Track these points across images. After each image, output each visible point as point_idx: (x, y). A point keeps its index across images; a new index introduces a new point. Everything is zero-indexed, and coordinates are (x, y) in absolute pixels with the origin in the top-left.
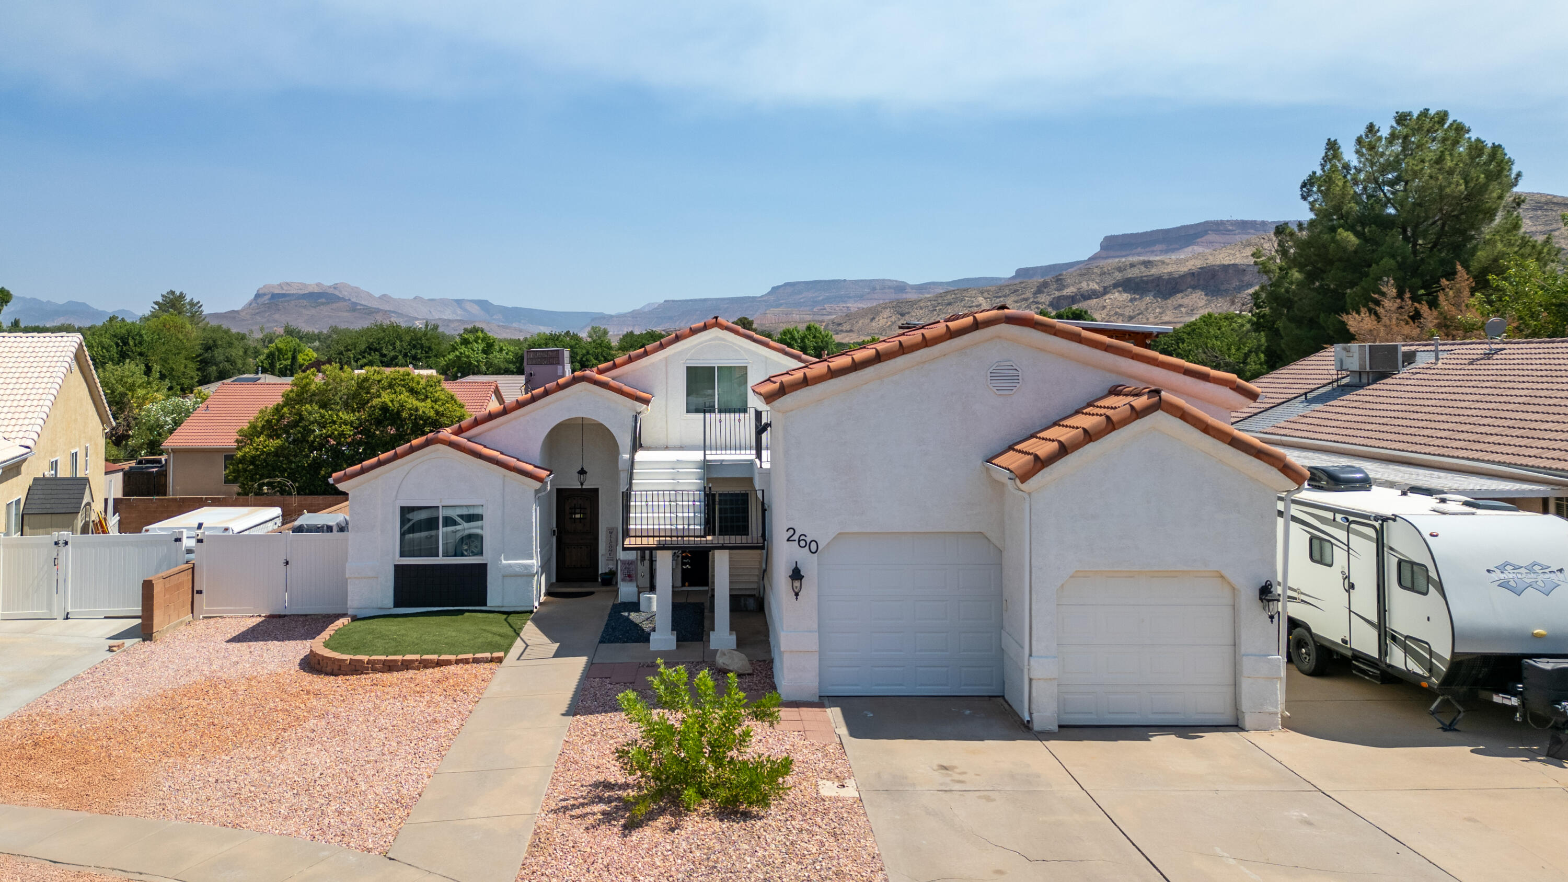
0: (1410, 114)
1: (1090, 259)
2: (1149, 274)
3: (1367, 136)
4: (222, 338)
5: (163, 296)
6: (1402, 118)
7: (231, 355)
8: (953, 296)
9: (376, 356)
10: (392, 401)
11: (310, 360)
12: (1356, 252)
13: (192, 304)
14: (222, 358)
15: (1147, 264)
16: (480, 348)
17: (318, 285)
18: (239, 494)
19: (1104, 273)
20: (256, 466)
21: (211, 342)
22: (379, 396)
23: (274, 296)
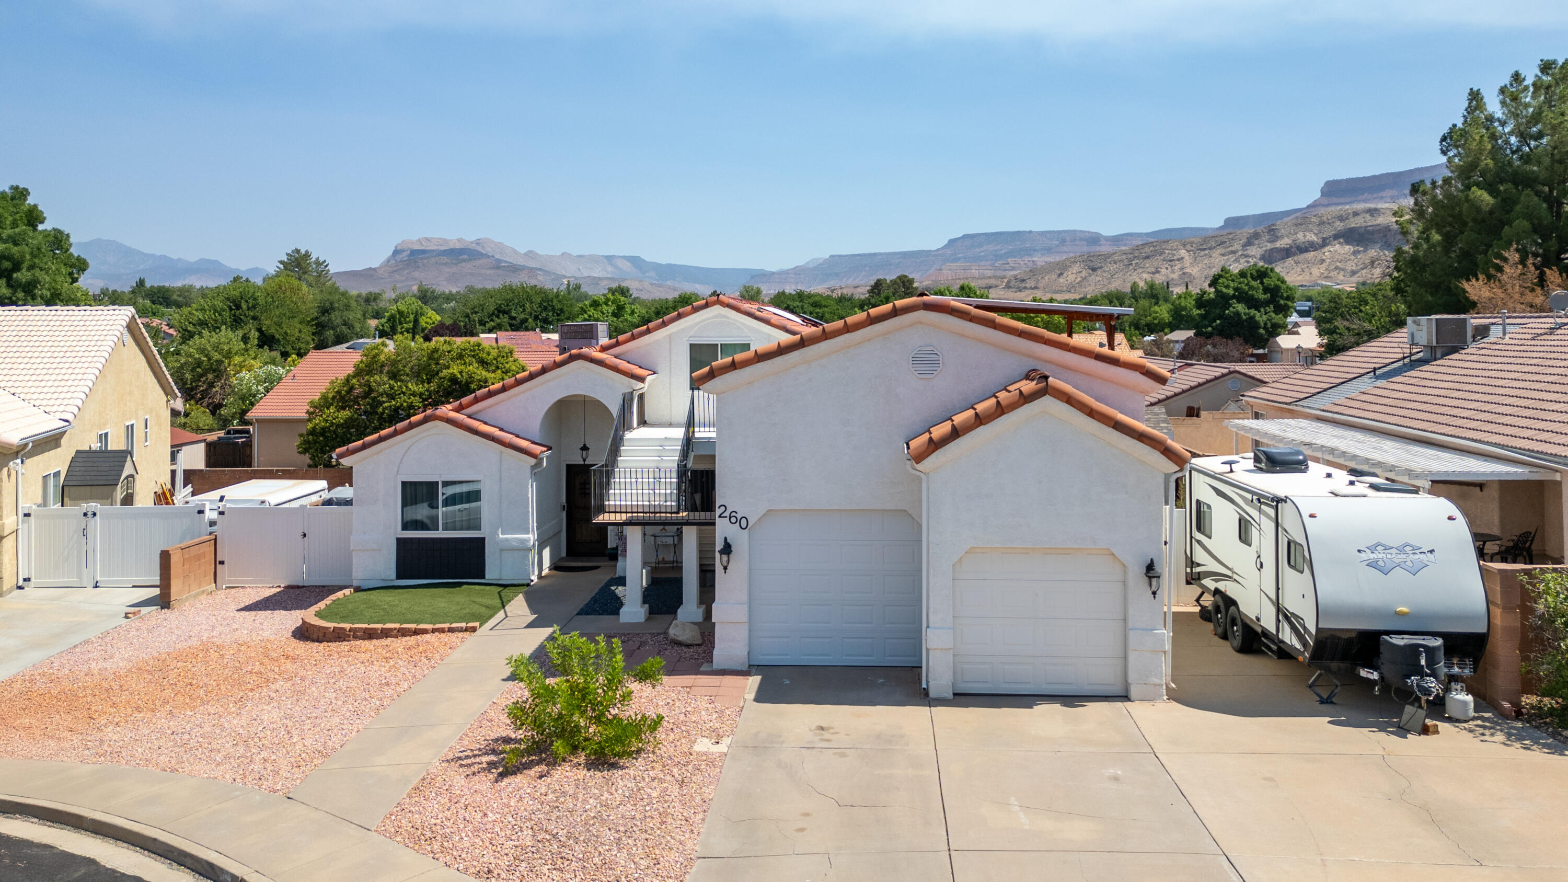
0: (1554, 62)
1: (1308, 207)
2: (1375, 223)
3: (1511, 85)
4: (339, 300)
5: (288, 254)
6: (1546, 67)
7: (349, 319)
8: (1151, 248)
9: (505, 319)
10: (461, 373)
11: (434, 323)
12: (1491, 212)
13: (318, 263)
14: (339, 321)
15: (1373, 212)
16: (610, 311)
17: (459, 240)
18: (310, 466)
19: (1322, 223)
20: (326, 437)
21: (327, 304)
22: (448, 367)
23: (413, 252)
